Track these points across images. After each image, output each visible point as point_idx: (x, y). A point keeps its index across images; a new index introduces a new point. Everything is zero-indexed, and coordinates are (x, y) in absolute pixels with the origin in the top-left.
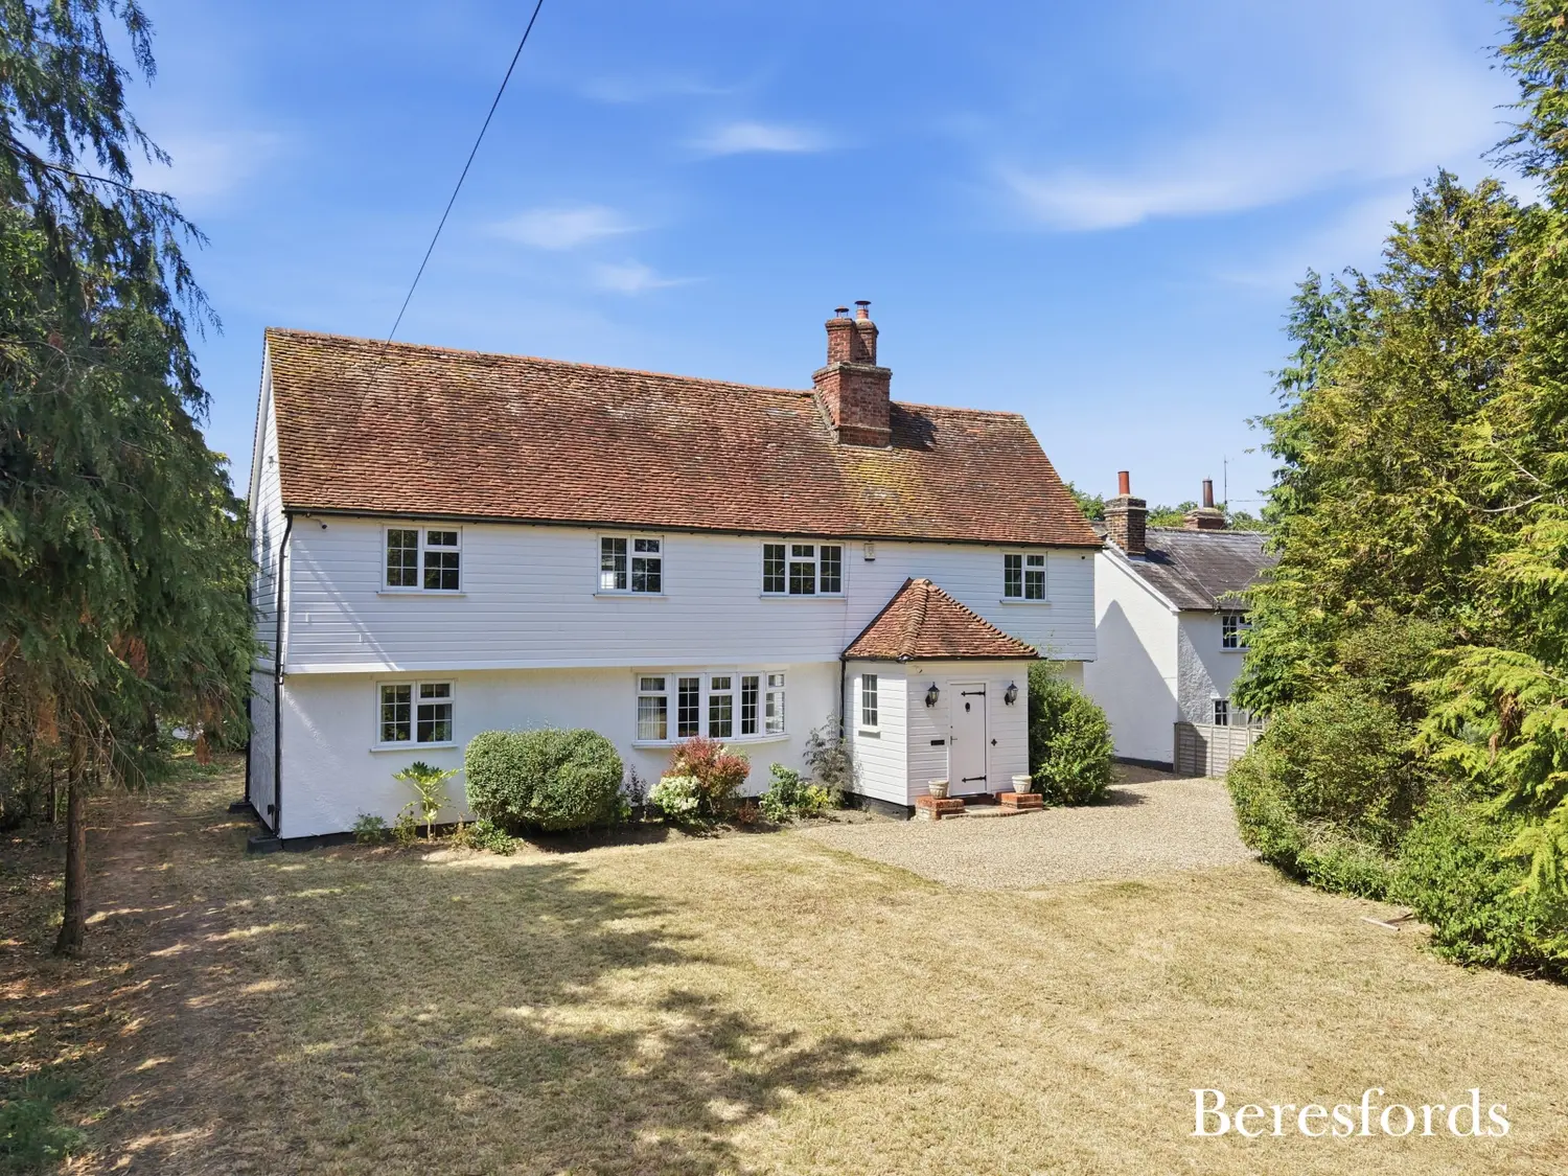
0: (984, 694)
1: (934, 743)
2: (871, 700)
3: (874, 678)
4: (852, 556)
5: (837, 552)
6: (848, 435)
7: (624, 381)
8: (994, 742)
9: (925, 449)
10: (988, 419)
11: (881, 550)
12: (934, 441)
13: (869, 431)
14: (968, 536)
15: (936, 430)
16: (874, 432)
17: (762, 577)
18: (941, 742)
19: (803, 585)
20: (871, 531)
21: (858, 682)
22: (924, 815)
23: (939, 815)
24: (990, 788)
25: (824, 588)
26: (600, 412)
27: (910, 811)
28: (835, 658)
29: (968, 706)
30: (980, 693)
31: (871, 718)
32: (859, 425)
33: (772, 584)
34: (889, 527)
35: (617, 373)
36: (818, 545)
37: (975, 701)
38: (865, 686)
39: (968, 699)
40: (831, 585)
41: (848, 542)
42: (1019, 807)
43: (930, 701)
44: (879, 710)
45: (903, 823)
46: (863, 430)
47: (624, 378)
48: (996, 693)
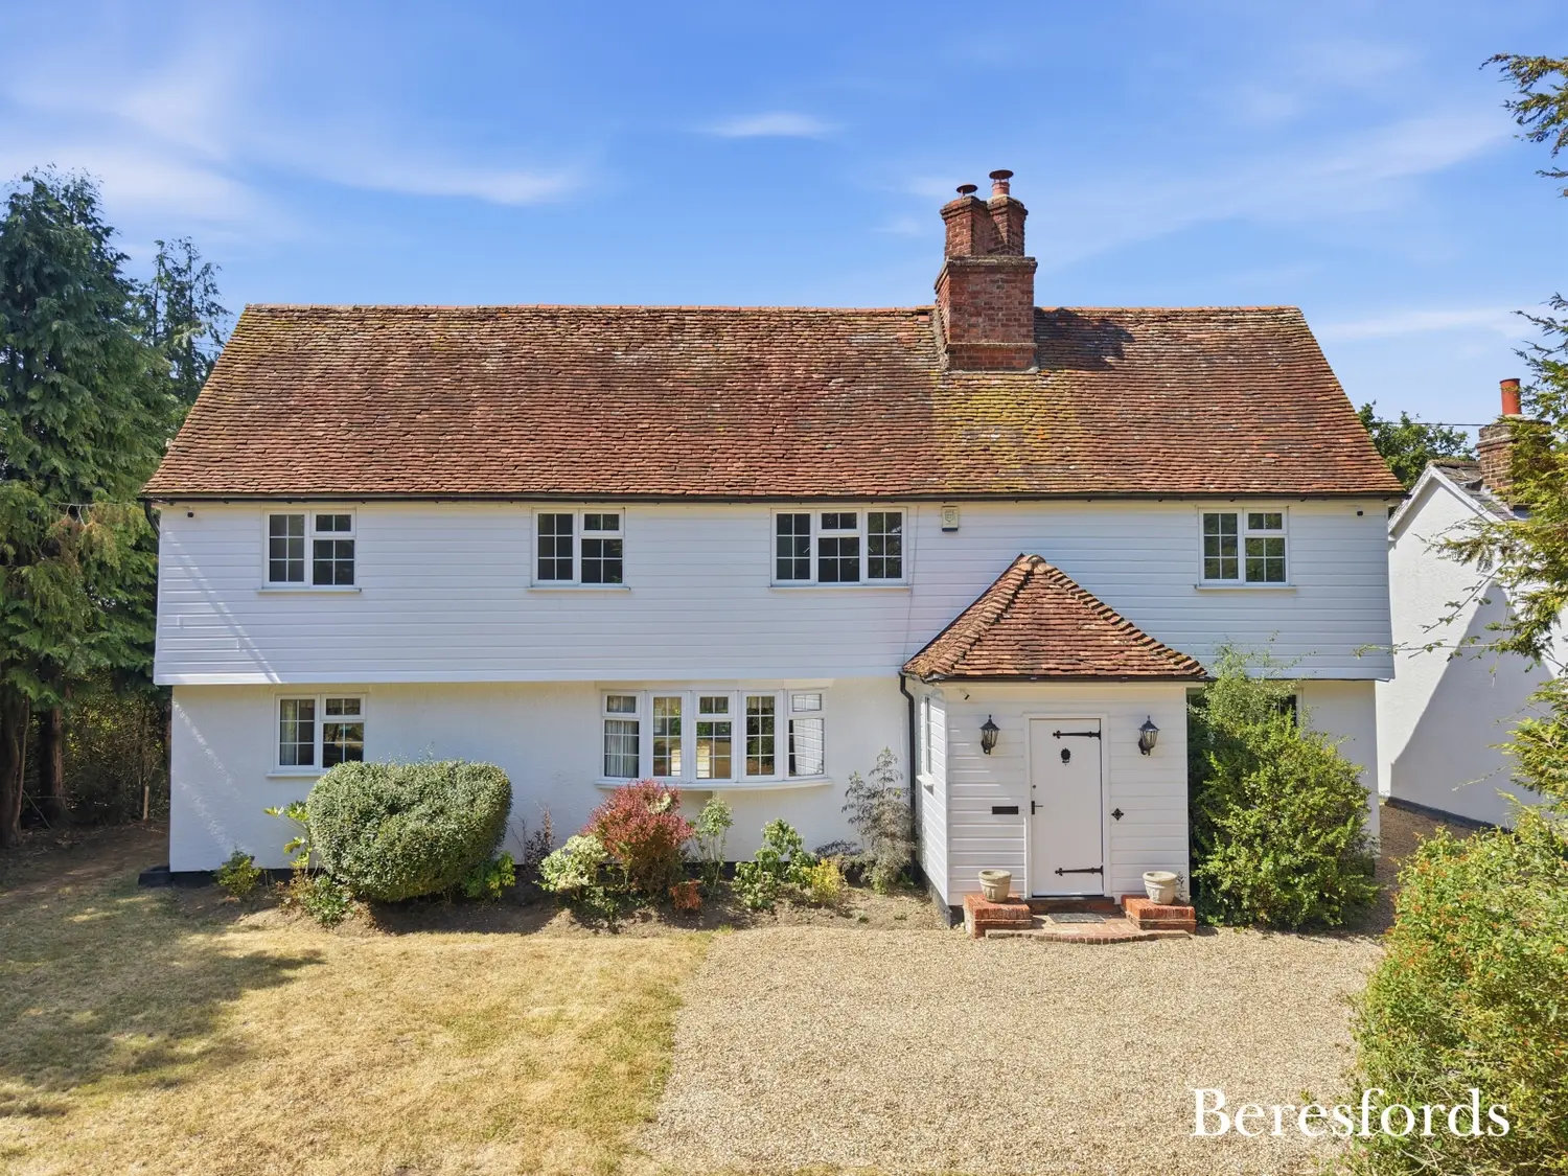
0: (1098, 735)
1: (997, 810)
3: (930, 704)
4: (919, 526)
5: (895, 520)
6: (963, 357)
7: (654, 319)
8: (1118, 814)
9: (1101, 367)
10: (1230, 317)
11: (969, 515)
12: (1120, 355)
13: (1000, 349)
14: (1130, 487)
16: (1009, 350)
17: (774, 559)
18: (1014, 810)
20: (950, 487)
21: (923, 709)
22: (969, 923)
23: (980, 930)
24: (1110, 887)
25: (875, 573)
26: (603, 359)
28: (893, 673)
29: (1066, 755)
30: (1090, 734)
32: (984, 342)
33: (791, 568)
34: (980, 481)
35: (649, 311)
36: (862, 512)
37: (1081, 746)
39: (1065, 742)
40: (888, 565)
41: (913, 506)
42: (1143, 926)
43: (986, 745)
44: (932, 752)
46: (987, 348)
47: (656, 316)
48: (1121, 736)
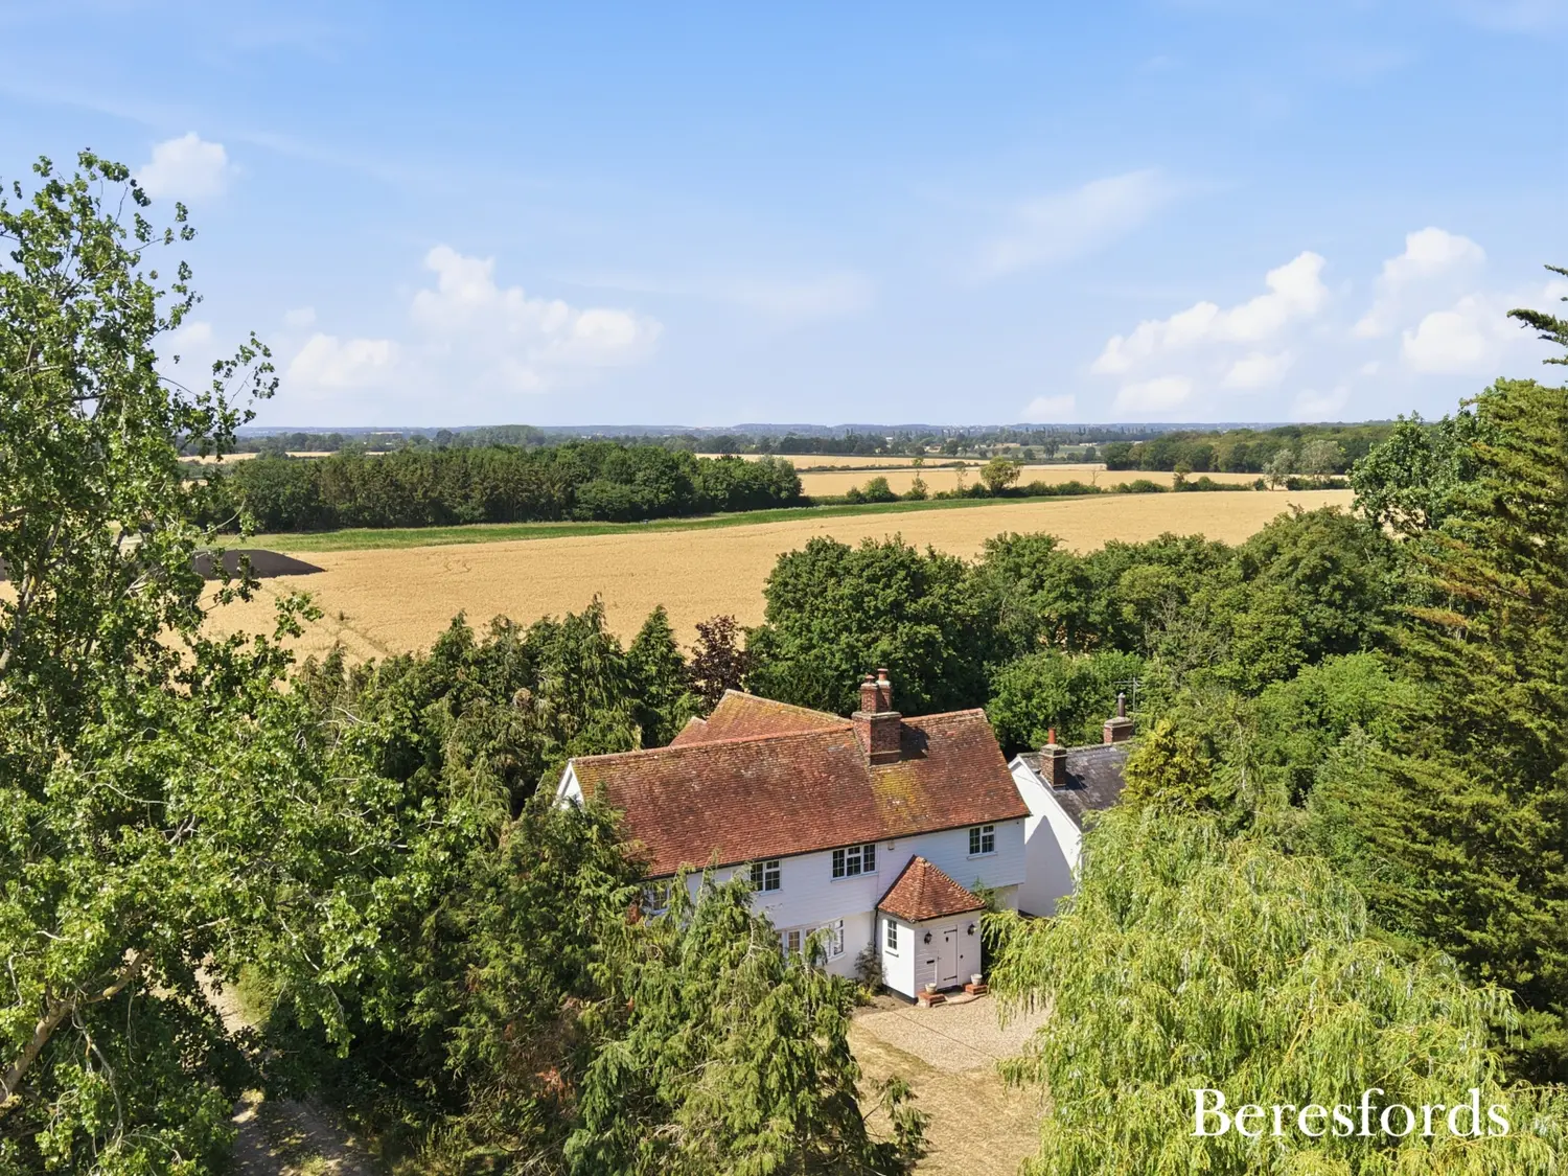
0: (956, 931)
1: (929, 962)
2: (892, 935)
3: (895, 923)
4: (881, 850)
5: (873, 849)
6: (876, 758)
7: (748, 748)
8: (962, 956)
9: (922, 756)
10: (960, 719)
11: (898, 844)
12: (927, 749)
14: (949, 824)
15: (929, 738)
16: (891, 754)
17: (832, 870)
18: (933, 961)
19: (854, 869)
20: (892, 833)
21: (885, 923)
22: (923, 1003)
23: (931, 1005)
24: (959, 982)
25: (866, 870)
26: (738, 777)
27: (915, 1001)
28: (872, 909)
29: (947, 939)
30: (954, 931)
31: (893, 944)
32: (883, 750)
33: (838, 871)
34: (901, 828)
36: (862, 847)
37: (952, 936)
38: (890, 925)
39: (947, 935)
40: (870, 867)
41: (879, 843)
42: (976, 994)
43: (927, 941)
44: (898, 941)
45: (912, 1007)
46: (887, 754)
47: (748, 746)
48: (963, 929)
